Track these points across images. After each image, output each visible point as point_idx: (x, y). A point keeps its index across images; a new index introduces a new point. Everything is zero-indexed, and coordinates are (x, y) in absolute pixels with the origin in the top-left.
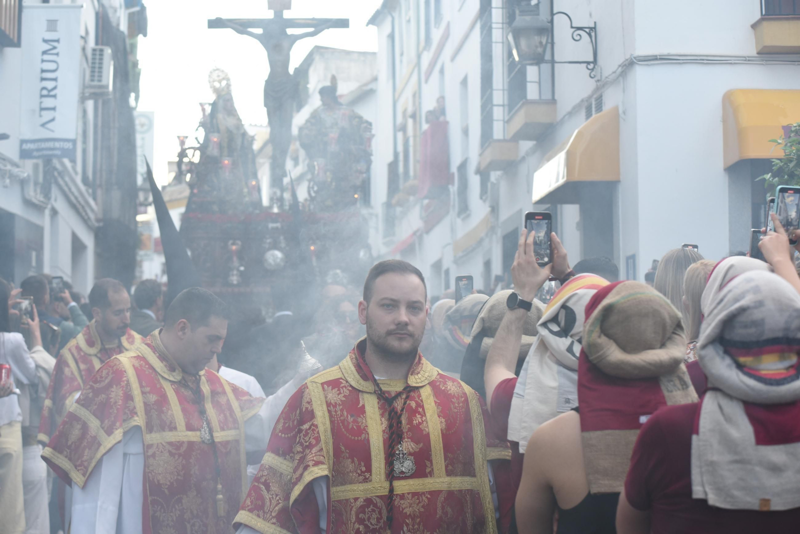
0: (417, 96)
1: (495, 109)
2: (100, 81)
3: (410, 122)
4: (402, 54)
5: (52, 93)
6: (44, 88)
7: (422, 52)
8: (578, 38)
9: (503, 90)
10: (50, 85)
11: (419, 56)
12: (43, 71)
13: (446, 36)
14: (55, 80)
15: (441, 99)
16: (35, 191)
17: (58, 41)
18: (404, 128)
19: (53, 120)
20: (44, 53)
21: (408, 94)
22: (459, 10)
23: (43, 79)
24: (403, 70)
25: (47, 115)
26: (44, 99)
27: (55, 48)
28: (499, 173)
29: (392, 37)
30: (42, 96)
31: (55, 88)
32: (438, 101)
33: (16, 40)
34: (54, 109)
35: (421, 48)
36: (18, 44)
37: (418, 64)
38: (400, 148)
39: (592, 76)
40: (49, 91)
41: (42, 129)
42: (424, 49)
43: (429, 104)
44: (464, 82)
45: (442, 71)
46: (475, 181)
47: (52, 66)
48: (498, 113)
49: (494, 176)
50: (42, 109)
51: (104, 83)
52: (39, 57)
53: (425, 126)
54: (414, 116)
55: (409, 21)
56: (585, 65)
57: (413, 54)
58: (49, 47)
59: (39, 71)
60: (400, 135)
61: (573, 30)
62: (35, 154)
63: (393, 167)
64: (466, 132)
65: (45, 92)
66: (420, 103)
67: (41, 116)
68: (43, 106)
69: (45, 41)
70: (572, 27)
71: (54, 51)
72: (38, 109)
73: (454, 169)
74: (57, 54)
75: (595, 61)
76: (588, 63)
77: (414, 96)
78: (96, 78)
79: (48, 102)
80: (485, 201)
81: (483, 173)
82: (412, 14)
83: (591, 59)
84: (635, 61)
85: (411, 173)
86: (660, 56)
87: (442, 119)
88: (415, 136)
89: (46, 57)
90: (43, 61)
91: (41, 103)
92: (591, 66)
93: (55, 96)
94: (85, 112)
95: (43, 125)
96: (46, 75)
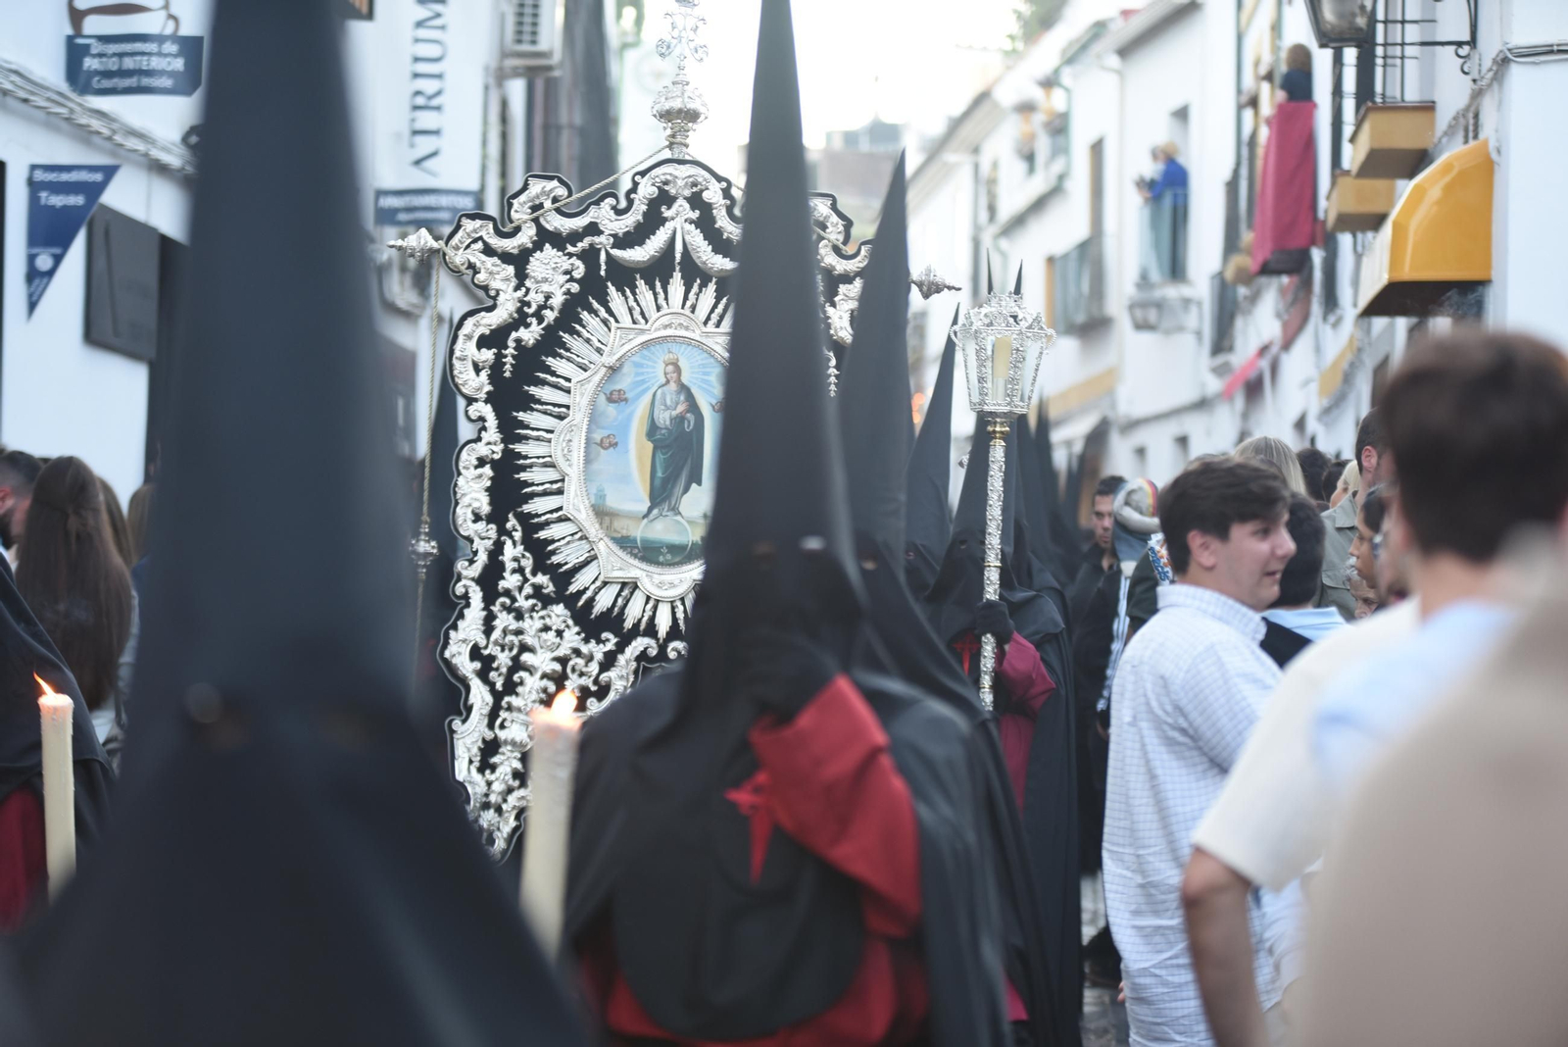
1: (1346, 104)
2: (534, 42)
3: (1265, 88)
5: (435, 102)
6: (418, 93)
10: (429, 86)
12: (417, 59)
14: (439, 76)
16: (402, 283)
17: (444, 2)
19: (436, 152)
20: (419, 24)
21: (1263, 22)
23: (416, 75)
25: (425, 145)
26: (419, 114)
27: (438, 15)
30: (416, 108)
31: (439, 93)
33: (365, 9)
34: (436, 132)
36: (370, 16)
39: (1466, 70)
40: (429, 98)
41: (414, 170)
47: (433, 51)
50: (416, 133)
51: (543, 45)
52: (409, 32)
54: (1270, 77)
56: (1453, 48)
58: (428, 14)
59: (409, 59)
60: (1247, 116)
62: (402, 217)
65: (420, 101)
67: (412, 145)
68: (419, 126)
69: (421, 2)
71: (437, 22)
72: (406, 132)
74: (443, 28)
75: (1473, 42)
76: (1459, 44)
78: (527, 37)
79: (427, 120)
83: (1466, 37)
84: (1510, 56)
86: (1558, 45)
89: (423, 33)
90: (417, 40)
91: (413, 120)
92: (1465, 50)
93: (438, 108)
94: (504, 105)
95: (418, 162)
96: (422, 68)
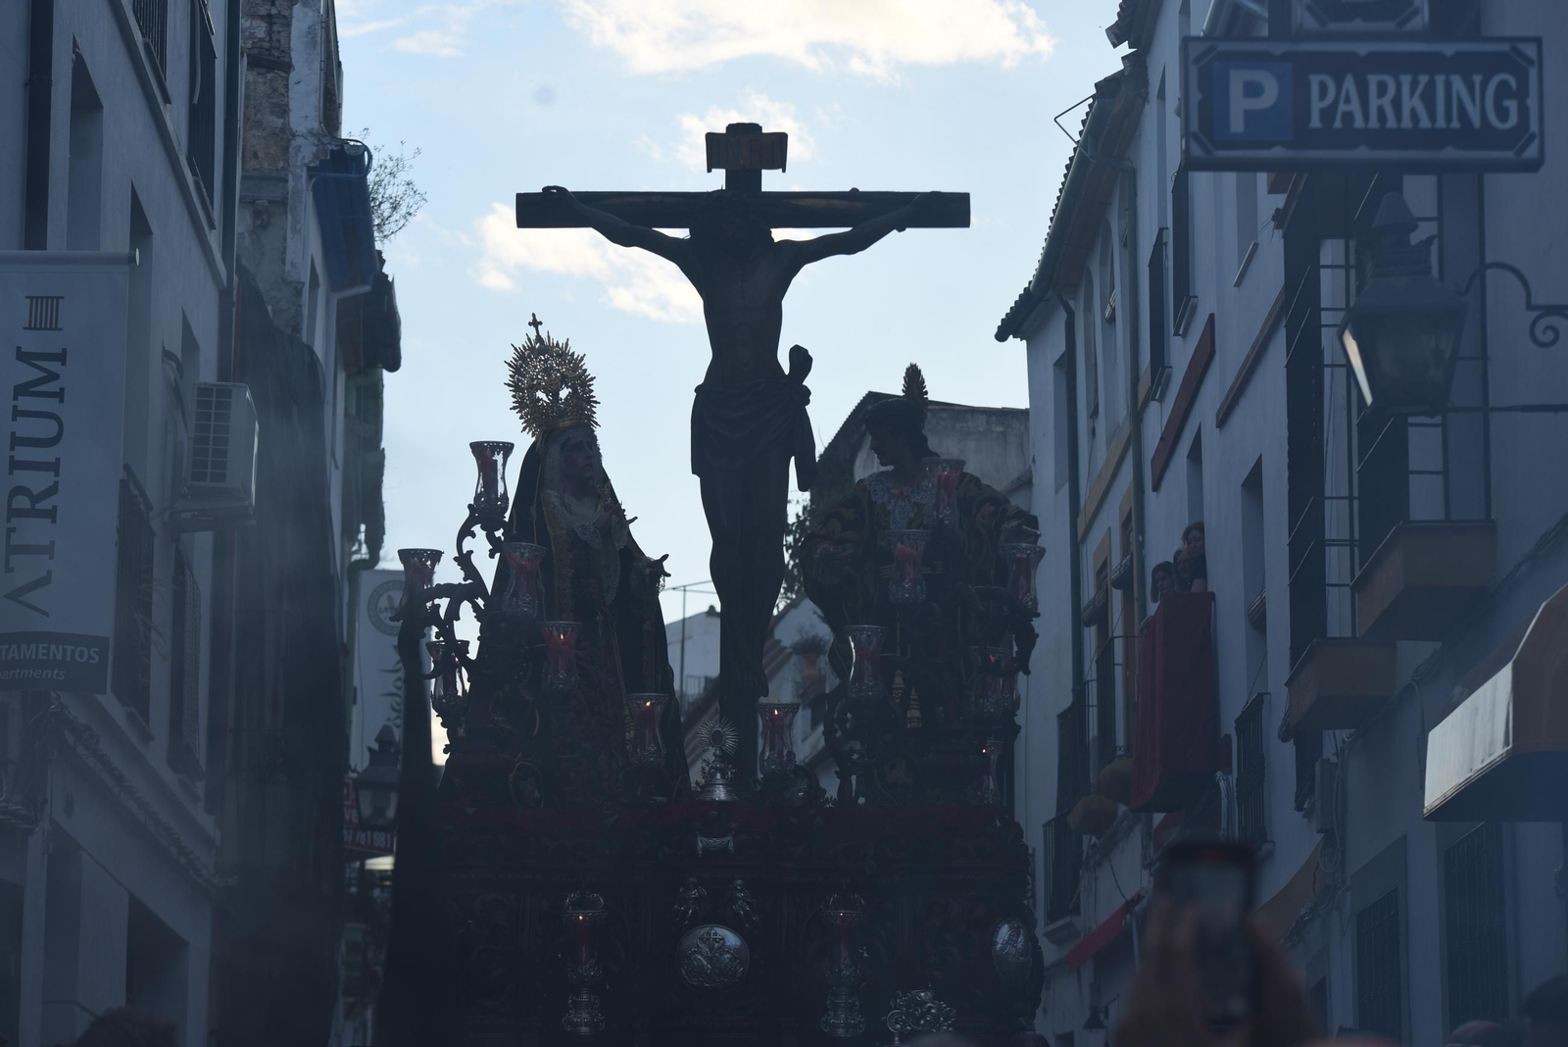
0: (1134, 522)
1: (1332, 553)
2: (220, 476)
3: (1117, 595)
4: (1094, 414)
5: (45, 505)
6: (19, 490)
7: (1146, 404)
8: (1549, 336)
9: (1351, 498)
10: (37, 481)
11: (1137, 416)
12: (16, 441)
13: (1206, 354)
14: (54, 467)
15: (1195, 533)
17: (61, 357)
18: (1100, 616)
19: (45, 581)
20: (21, 390)
21: (1110, 519)
22: (1238, 284)
23: (15, 465)
24: (1097, 453)
25: (27, 568)
26: (19, 522)
27: (53, 377)
28: (1343, 734)
29: (1066, 365)
30: (14, 513)
31: (53, 490)
32: (1187, 534)
34: (49, 550)
35: (1142, 395)
37: (1136, 438)
38: (1091, 672)
40: (35, 499)
41: (11, 606)
42: (1150, 396)
43: (1163, 545)
44: (1253, 483)
45: (1195, 455)
46: (1282, 757)
47: (44, 429)
48: (1337, 564)
49: (1334, 741)
50: (12, 550)
51: (230, 482)
53: (1152, 608)
54: (1125, 582)
55: (1112, 319)
57: (1122, 411)
58: (36, 374)
60: (1090, 634)
61: (1534, 314)
63: (1071, 721)
64: (1258, 621)
65: (22, 502)
66: (1141, 545)
67: (9, 570)
68: (15, 540)
69: (22, 356)
70: (1530, 307)
71: (51, 387)
73: (1229, 727)
74: (60, 395)
77: (1126, 525)
78: (209, 471)
79: (34, 531)
80: (1308, 815)
81: (1303, 735)
82: (1118, 298)
85: (1120, 739)
87: (1196, 587)
88: (1128, 638)
89: (26, 403)
90: (17, 413)
91: (11, 531)
93: (51, 514)
95: (15, 595)
96: (24, 453)
